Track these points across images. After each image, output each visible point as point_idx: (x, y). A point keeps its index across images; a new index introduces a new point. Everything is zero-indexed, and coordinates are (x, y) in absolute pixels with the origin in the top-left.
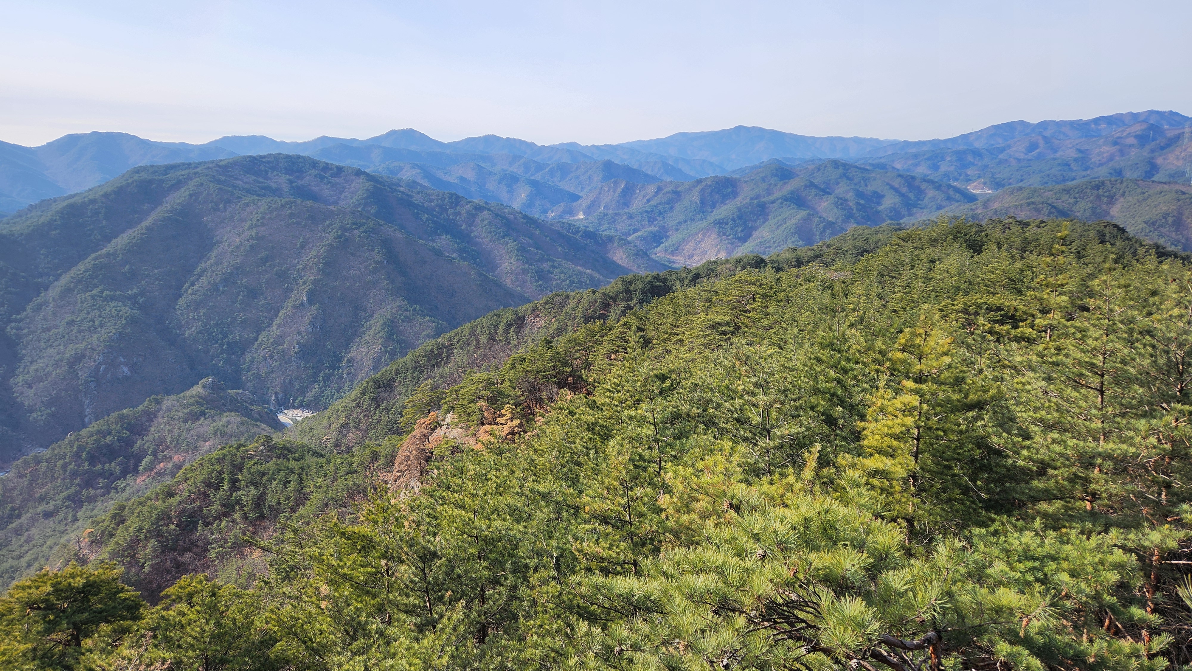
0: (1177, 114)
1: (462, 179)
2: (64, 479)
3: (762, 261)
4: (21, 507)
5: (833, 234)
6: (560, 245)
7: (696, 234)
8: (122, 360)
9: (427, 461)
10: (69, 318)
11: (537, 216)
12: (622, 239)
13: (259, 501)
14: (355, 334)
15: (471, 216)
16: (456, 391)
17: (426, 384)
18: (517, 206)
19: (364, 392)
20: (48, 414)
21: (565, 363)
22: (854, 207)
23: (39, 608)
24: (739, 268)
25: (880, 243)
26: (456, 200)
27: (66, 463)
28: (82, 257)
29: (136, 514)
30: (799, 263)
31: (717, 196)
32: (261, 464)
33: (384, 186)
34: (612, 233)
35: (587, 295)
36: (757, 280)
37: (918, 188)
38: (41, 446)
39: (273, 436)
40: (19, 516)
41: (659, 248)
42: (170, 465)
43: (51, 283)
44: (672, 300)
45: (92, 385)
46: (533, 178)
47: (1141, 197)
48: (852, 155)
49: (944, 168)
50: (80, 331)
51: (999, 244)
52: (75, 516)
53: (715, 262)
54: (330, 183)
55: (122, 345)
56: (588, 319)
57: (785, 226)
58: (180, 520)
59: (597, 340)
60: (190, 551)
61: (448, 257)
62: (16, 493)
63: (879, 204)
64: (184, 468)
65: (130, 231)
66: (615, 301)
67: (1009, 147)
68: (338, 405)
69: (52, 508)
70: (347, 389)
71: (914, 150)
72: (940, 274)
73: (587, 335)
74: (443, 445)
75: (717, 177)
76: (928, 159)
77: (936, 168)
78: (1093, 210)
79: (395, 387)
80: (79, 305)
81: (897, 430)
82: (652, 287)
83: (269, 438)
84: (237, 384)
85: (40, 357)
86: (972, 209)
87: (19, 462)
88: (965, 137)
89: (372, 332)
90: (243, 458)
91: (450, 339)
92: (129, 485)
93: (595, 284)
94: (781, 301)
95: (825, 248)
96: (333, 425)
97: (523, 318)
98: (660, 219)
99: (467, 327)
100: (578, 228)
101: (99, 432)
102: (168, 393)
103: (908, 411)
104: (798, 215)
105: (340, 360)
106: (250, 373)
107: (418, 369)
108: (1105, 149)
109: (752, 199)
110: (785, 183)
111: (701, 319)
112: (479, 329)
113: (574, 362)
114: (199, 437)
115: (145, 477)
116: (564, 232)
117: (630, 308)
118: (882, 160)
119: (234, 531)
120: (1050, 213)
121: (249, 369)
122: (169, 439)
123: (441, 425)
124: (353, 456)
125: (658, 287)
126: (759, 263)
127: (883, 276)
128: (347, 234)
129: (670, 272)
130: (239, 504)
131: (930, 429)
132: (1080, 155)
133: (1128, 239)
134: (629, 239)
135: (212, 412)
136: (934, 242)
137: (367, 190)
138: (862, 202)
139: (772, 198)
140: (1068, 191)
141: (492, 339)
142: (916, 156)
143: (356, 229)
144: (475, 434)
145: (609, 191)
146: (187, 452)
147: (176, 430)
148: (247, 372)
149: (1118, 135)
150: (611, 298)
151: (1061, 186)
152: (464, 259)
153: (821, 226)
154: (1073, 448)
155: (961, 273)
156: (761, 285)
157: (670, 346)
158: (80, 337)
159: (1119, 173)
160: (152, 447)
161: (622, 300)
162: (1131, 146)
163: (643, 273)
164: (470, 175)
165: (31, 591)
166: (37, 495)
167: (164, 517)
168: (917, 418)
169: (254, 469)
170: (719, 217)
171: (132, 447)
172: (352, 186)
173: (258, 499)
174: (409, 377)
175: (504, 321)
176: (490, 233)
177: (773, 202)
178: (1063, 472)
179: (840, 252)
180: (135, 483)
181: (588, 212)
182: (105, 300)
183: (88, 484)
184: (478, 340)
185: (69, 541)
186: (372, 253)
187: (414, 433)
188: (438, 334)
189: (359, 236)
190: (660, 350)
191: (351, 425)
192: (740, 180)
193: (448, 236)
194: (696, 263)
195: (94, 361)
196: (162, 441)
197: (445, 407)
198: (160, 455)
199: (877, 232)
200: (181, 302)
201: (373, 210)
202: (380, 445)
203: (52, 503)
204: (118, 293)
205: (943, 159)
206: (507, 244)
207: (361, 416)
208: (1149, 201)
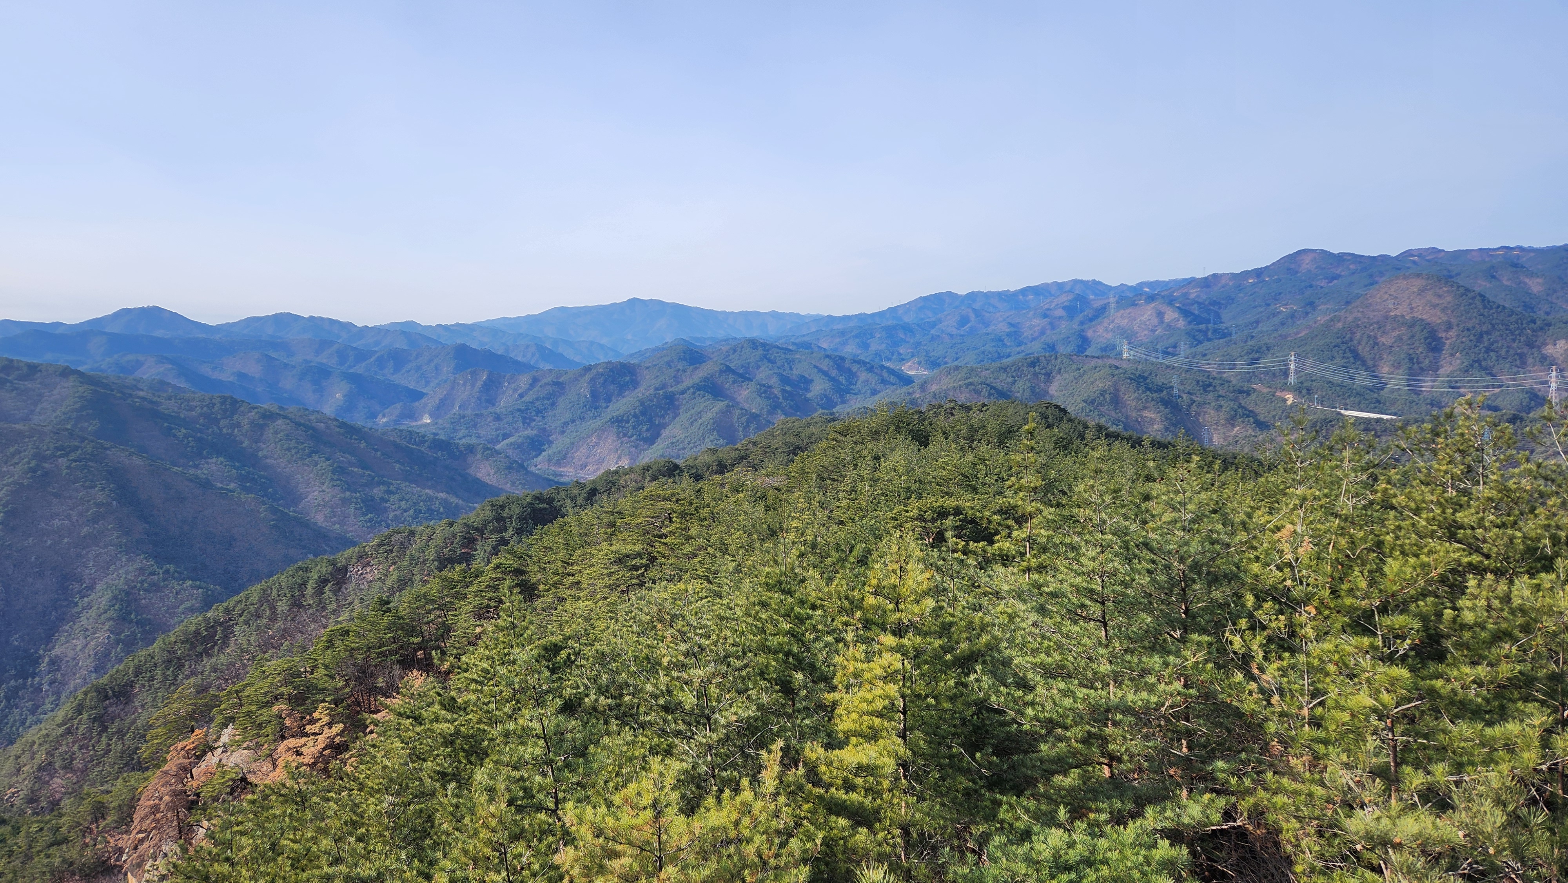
0: (1100, 283)
1: (241, 376)
3: (676, 467)
5: (759, 428)
6: (398, 462)
7: (589, 437)
9: (189, 809)
11: (360, 423)
12: (488, 449)
14: (62, 619)
15: (258, 428)
16: (237, 692)
17: (188, 686)
18: (329, 410)
19: (79, 710)
21: (412, 631)
22: (780, 395)
24: (648, 479)
25: (813, 438)
26: (232, 405)
30: (722, 468)
31: (612, 387)
33: (112, 390)
34: (474, 441)
35: (441, 529)
36: (673, 495)
37: (849, 370)
41: (540, 458)
44: (561, 528)
46: (352, 371)
47: (1076, 374)
48: (771, 332)
49: (875, 346)
51: (944, 433)
53: (616, 472)
54: (17, 389)
56: (444, 562)
57: (700, 421)
59: (457, 592)
61: (222, 489)
63: (808, 390)
66: (482, 534)
67: (940, 321)
68: (33, 734)
70: (48, 706)
71: (840, 327)
72: (887, 473)
73: (443, 587)
74: (217, 780)
75: (610, 362)
76: (856, 336)
77: (866, 346)
78: (1032, 389)
79: (135, 695)
81: (879, 705)
82: (534, 510)
86: (909, 394)
88: (892, 310)
89: (93, 613)
91: (227, 611)
93: (452, 513)
94: (705, 519)
95: (750, 446)
96: (25, 768)
97: (345, 569)
98: (538, 419)
99: (254, 592)
100: (423, 437)
103: (889, 677)
104: (713, 409)
105: (36, 662)
107: (174, 662)
108: (1036, 322)
109: (656, 389)
110: (696, 369)
111: (603, 551)
112: (274, 592)
113: (424, 627)
116: (404, 443)
117: (504, 542)
118: (806, 339)
120: (990, 395)
123: (212, 749)
124: (61, 816)
125: (541, 510)
126: (672, 470)
127: (823, 479)
128: (46, 465)
129: (557, 489)
131: (918, 696)
132: (1012, 329)
133: (1070, 420)
134: (498, 447)
136: (875, 435)
137: (80, 397)
138: (788, 388)
139: (681, 387)
140: (1004, 369)
141: (297, 604)
142: (842, 333)
143: (61, 456)
144: (270, 755)
145: (465, 384)
149: (1046, 307)
150: (477, 529)
151: (997, 364)
152: (248, 490)
153: (744, 419)
154: (1084, 700)
155: (909, 471)
156: (678, 501)
157: (563, 592)
159: (1052, 347)
161: (491, 532)
162: (1060, 318)
163: (519, 492)
164: (254, 369)
168: (901, 683)
170: (617, 413)
172: (55, 392)
174: (159, 676)
175: (314, 575)
176: (289, 449)
177: (683, 393)
178: (1076, 732)
179: (769, 451)
181: (435, 414)
184: (273, 608)
186: (92, 491)
187: (166, 768)
188: (207, 604)
189: (68, 467)
190: (549, 598)
191: (57, 765)
192: (639, 366)
193: (221, 459)
194: (591, 475)
197: (219, 719)
199: (809, 424)
201: (93, 426)
202: (108, 792)
205: (873, 337)
206: (316, 464)
207: (76, 746)
208: (1085, 377)
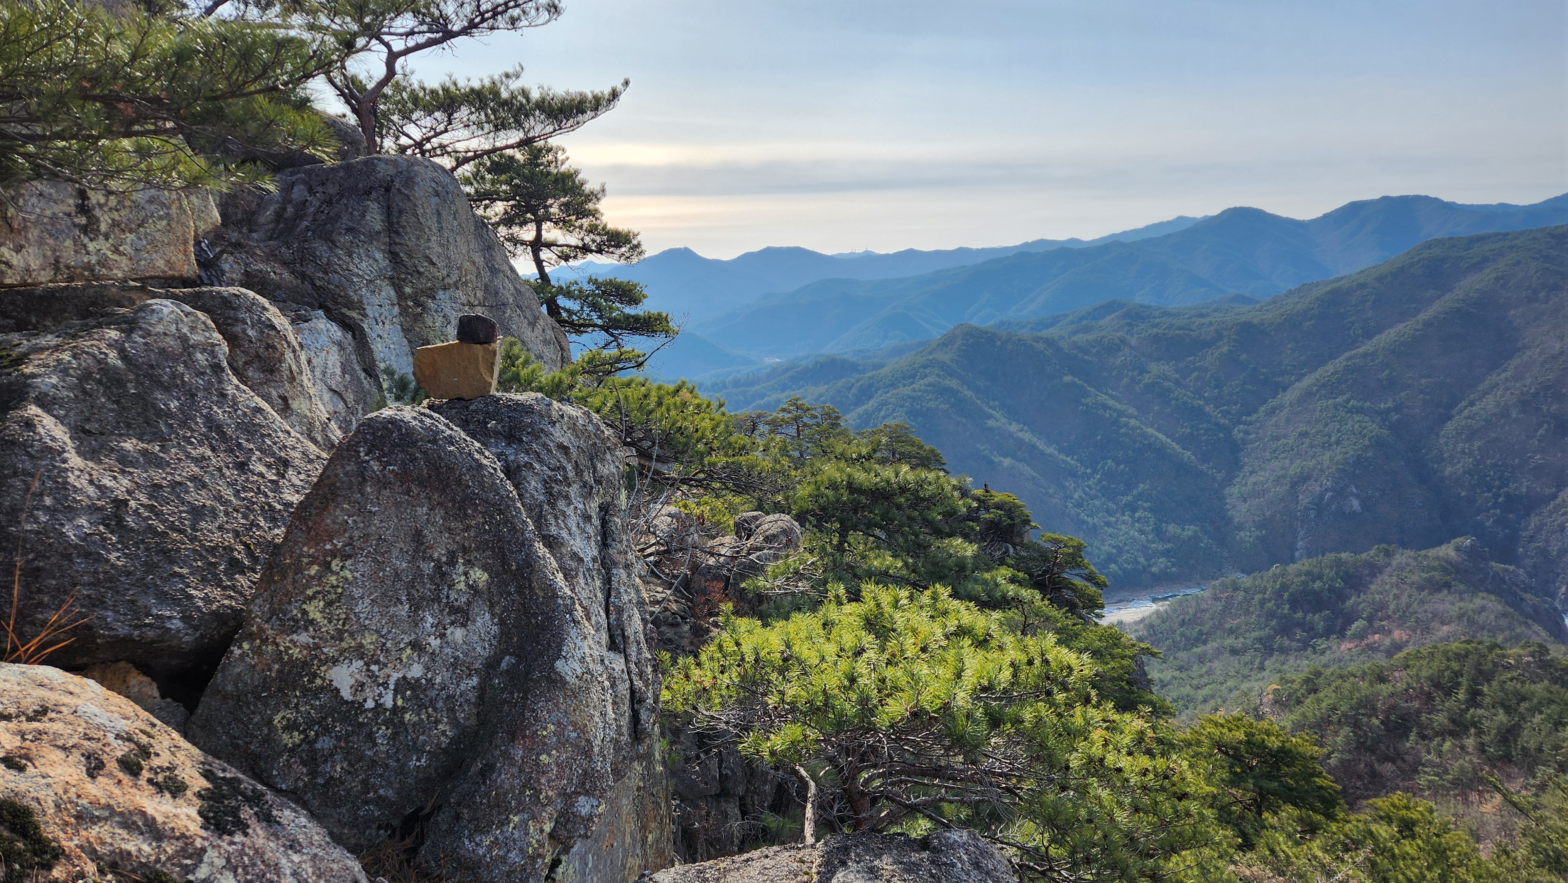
2: (1259, 616)
4: (1209, 634)
8: (1354, 490)
10: (1302, 428)
13: (1508, 735)
20: (1257, 536)
23: (1226, 753)
27: (1264, 599)
28: (1332, 356)
29: (1333, 688)
32: (1523, 682)
38: (1243, 572)
39: (1549, 647)
40: (1205, 642)
42: (1387, 642)
43: (1291, 384)
45: (1312, 514)
50: (1312, 446)
52: (1262, 663)
55: (1357, 472)
58: (1387, 717)
60: (1393, 763)
62: (1207, 616)
64: (1406, 651)
65: (1401, 326)
69: (1240, 645)
80: (1318, 413)
83: (1543, 650)
84: (1507, 554)
85: (1261, 469)
87: (1217, 582)
90: (1495, 664)
92: (1330, 648)
101: (1308, 573)
102: (1404, 545)
106: (1533, 545)
114: (1435, 615)
115: (1351, 645)
119: (1461, 761)
121: (1532, 539)
122: (1392, 607)
130: (1476, 727)
135: (1462, 587)
146: (1414, 631)
147: (1404, 598)
148: (1529, 542)
158: (1310, 453)
160: (1369, 610)
165: (1224, 731)
166: (1227, 626)
167: (1367, 705)
169: (1510, 686)
171: (1344, 602)
173: (1508, 731)
180: (1339, 648)
182: (1350, 411)
183: (1285, 630)
185: (1251, 690)
195: (1321, 486)
196: (1383, 606)
198: (1377, 624)
200: (1450, 426)
203: (1241, 640)
204: (1368, 404)
